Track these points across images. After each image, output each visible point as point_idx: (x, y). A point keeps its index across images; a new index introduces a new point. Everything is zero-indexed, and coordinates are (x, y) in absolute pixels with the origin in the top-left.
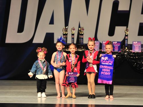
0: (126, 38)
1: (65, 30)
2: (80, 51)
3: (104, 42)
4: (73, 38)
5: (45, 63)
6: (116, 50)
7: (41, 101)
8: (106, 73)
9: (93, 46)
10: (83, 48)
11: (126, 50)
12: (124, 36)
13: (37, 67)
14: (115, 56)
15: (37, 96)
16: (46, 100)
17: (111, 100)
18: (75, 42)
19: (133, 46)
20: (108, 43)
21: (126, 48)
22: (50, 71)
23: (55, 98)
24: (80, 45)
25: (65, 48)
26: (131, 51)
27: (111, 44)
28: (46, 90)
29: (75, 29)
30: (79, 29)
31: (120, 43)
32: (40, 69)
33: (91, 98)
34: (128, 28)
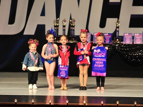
0: (117, 30)
1: (56, 22)
2: (71, 42)
3: (95, 34)
4: (64, 30)
5: (36, 55)
6: (107, 42)
7: (32, 93)
8: (100, 66)
9: (85, 38)
10: (75, 40)
11: (117, 42)
12: (116, 27)
13: (28, 59)
14: (107, 48)
15: (28, 88)
16: (37, 92)
17: (102, 92)
18: (66, 34)
19: (124, 38)
20: (100, 34)
21: (117, 40)
22: (41, 63)
23: (46, 90)
24: (71, 37)
25: (56, 40)
26: (122, 42)
27: (103, 35)
28: (37, 82)
29: (66, 21)
30: (71, 20)
31: (111, 35)
32: (31, 61)
33: (82, 90)
34: (119, 20)
